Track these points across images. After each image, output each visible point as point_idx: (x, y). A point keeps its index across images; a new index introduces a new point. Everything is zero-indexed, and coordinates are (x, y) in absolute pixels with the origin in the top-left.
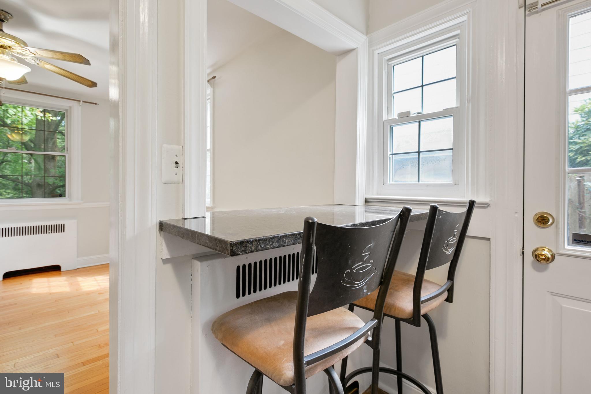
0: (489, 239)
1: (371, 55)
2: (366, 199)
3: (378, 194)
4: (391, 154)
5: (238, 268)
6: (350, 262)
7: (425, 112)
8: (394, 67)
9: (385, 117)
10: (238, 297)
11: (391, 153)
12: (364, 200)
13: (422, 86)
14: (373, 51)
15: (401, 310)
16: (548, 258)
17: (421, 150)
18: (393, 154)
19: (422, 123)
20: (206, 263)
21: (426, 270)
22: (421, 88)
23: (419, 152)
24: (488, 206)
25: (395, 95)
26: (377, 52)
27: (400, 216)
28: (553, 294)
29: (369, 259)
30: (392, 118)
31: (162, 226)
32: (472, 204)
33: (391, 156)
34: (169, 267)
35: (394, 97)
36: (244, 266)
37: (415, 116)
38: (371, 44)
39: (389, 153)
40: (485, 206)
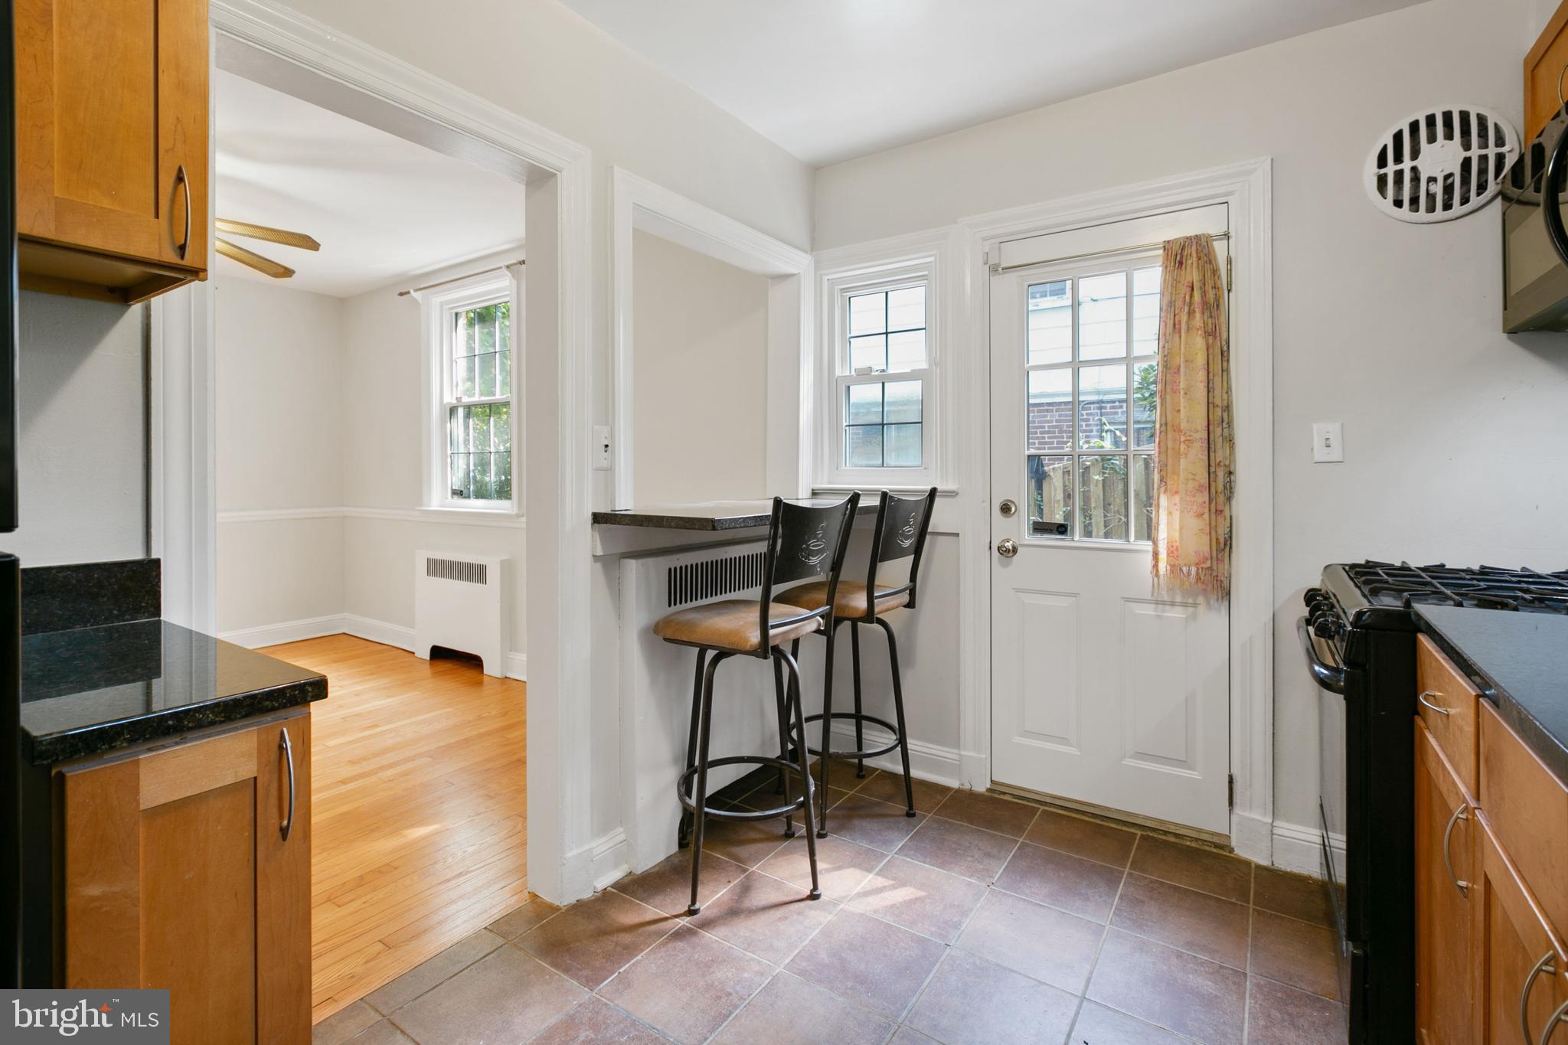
0: (957, 535)
1: (818, 282)
2: (813, 490)
3: (830, 483)
4: (846, 426)
5: (670, 570)
6: (806, 537)
7: (891, 371)
8: (850, 298)
9: (838, 372)
10: (670, 605)
11: (847, 424)
12: (810, 492)
13: (887, 333)
14: (821, 276)
15: (856, 609)
16: (1009, 550)
17: (885, 422)
18: (849, 426)
19: (886, 384)
20: (641, 561)
21: (880, 562)
22: (885, 335)
23: (883, 425)
24: (957, 494)
25: (852, 340)
26: (825, 278)
27: (850, 500)
28: (1018, 590)
29: (822, 537)
30: (848, 374)
31: (598, 518)
32: (933, 493)
33: (847, 428)
34: (599, 566)
35: (850, 342)
36: (675, 569)
37: (877, 376)
38: (818, 265)
39: (845, 424)
40: (951, 494)
